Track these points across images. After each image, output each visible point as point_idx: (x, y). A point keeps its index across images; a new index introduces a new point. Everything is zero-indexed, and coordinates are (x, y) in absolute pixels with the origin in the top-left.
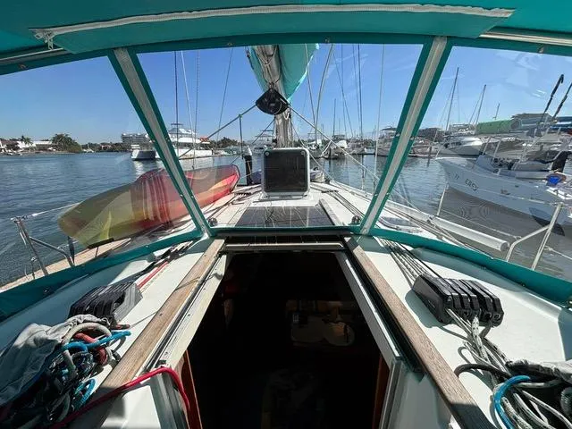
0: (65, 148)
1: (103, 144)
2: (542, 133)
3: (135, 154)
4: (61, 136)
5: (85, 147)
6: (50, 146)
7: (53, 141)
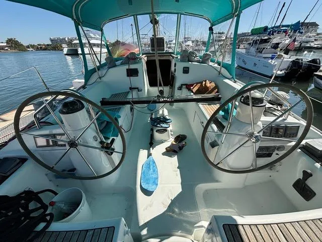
0: (15, 48)
1: (38, 45)
2: (274, 34)
3: (65, 51)
4: (12, 39)
5: (28, 47)
6: (6, 46)
7: (7, 43)
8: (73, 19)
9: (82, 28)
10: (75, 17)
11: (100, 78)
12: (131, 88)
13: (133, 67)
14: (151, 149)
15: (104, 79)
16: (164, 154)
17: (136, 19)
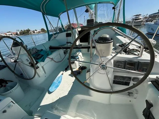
8: (41, 12)
9: (46, 16)
10: (42, 11)
11: (55, 38)
12: (67, 43)
13: (69, 32)
14: (65, 71)
15: (56, 38)
16: (69, 75)
17: (75, 10)
